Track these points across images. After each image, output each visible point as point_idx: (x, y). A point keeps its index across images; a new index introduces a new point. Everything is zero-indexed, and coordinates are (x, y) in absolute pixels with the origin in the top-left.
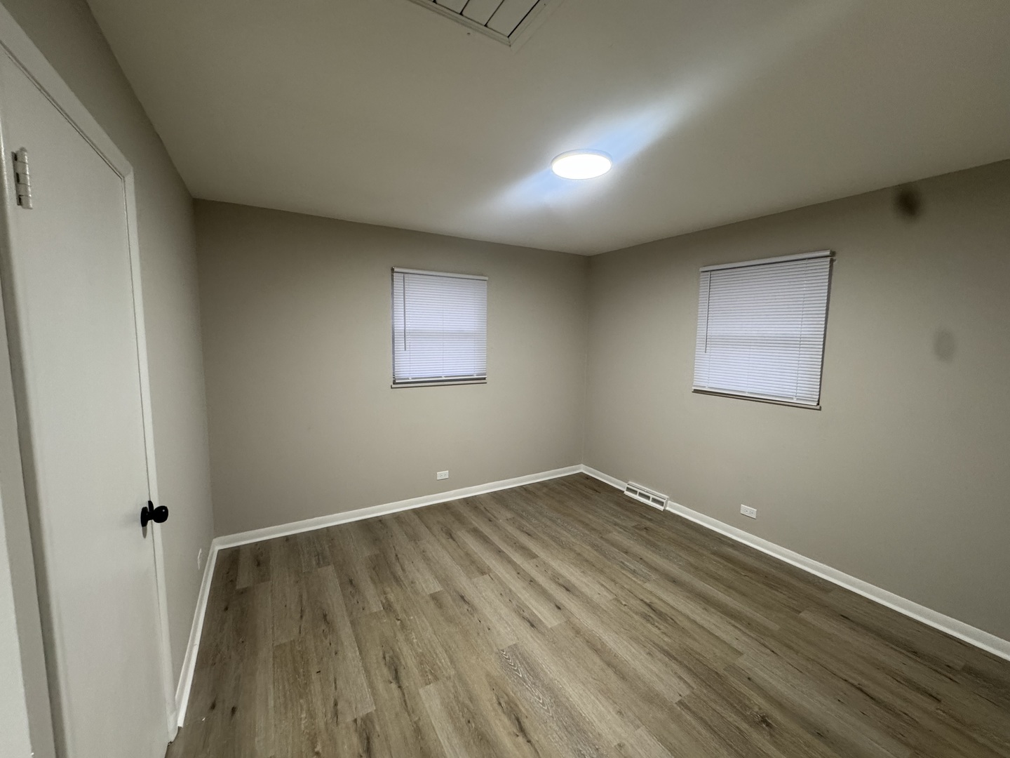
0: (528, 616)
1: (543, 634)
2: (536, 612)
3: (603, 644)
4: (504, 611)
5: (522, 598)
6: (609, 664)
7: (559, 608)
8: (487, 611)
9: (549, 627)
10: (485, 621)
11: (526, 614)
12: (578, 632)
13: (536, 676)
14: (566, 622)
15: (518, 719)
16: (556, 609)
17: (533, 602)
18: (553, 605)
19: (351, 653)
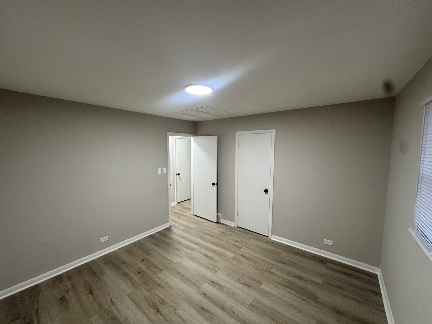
0: (216, 285)
1: (207, 279)
2: (214, 288)
3: (184, 282)
4: (227, 285)
5: (223, 295)
6: (183, 276)
7: (204, 294)
8: (234, 283)
9: (206, 283)
10: (231, 278)
11: (218, 286)
12: (195, 284)
13: (206, 266)
14: (200, 287)
15: (207, 256)
16: (205, 293)
17: (218, 294)
18: (207, 295)
19: (261, 257)
